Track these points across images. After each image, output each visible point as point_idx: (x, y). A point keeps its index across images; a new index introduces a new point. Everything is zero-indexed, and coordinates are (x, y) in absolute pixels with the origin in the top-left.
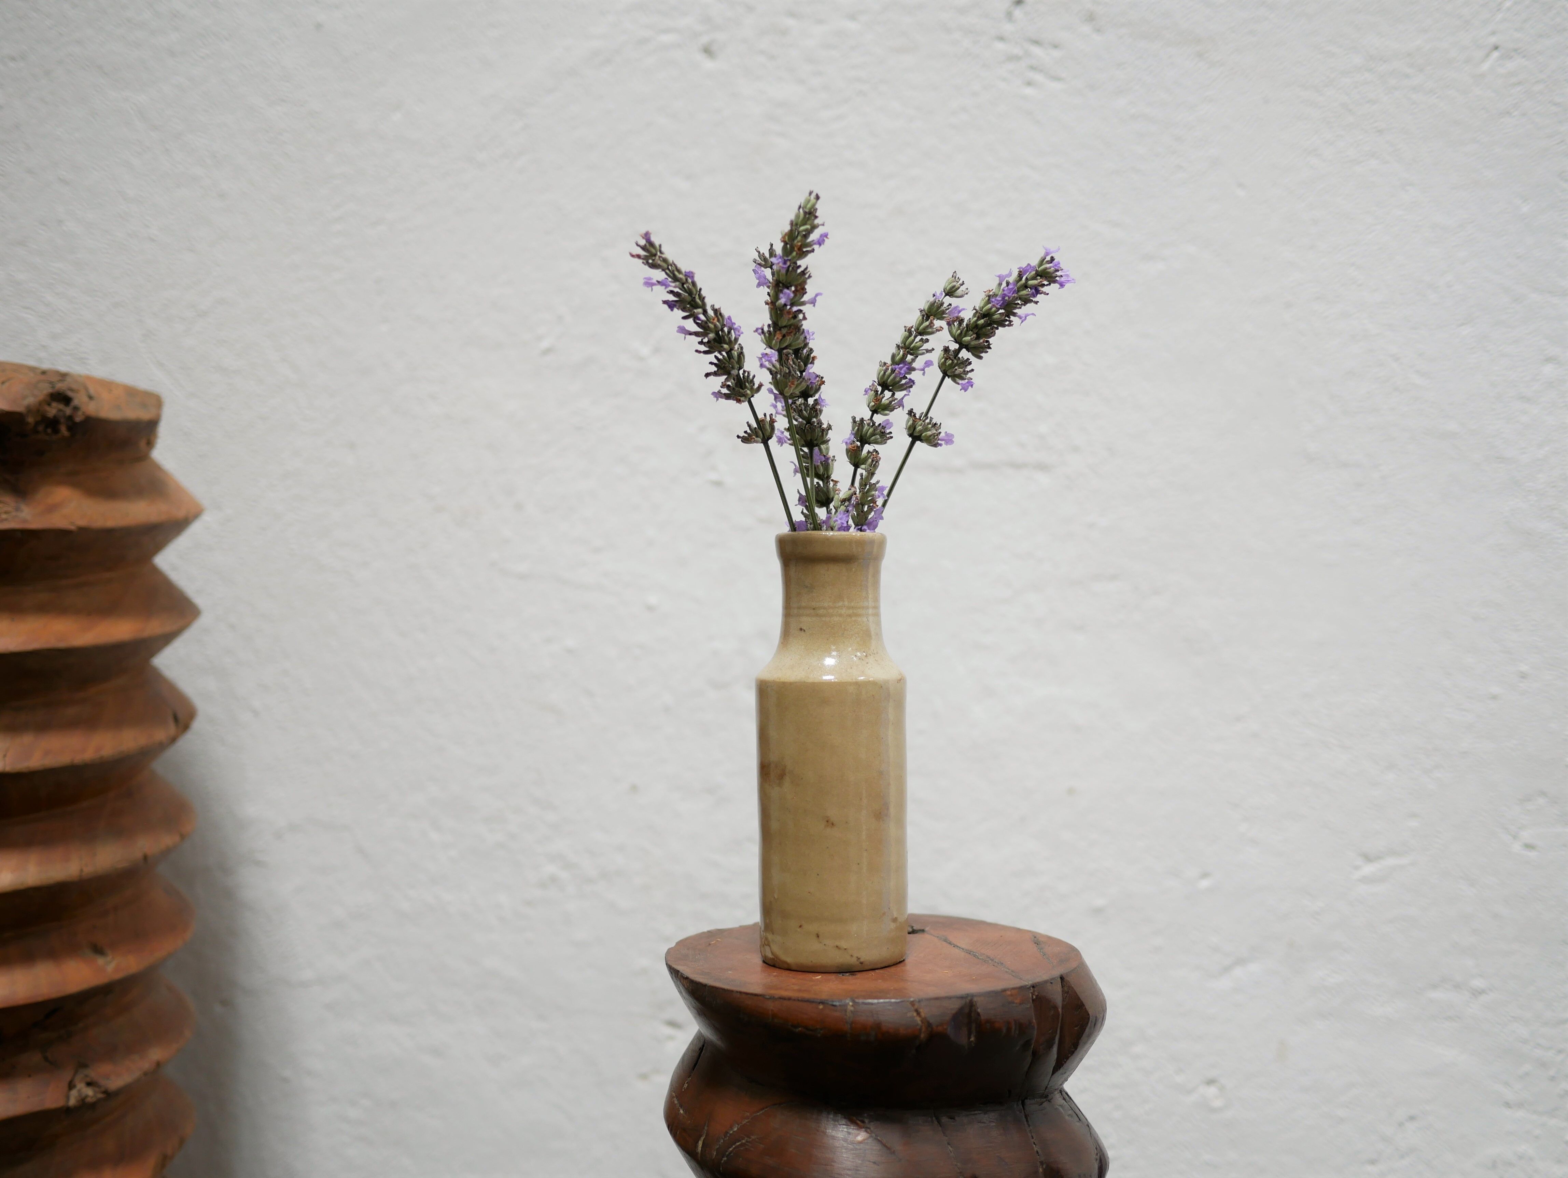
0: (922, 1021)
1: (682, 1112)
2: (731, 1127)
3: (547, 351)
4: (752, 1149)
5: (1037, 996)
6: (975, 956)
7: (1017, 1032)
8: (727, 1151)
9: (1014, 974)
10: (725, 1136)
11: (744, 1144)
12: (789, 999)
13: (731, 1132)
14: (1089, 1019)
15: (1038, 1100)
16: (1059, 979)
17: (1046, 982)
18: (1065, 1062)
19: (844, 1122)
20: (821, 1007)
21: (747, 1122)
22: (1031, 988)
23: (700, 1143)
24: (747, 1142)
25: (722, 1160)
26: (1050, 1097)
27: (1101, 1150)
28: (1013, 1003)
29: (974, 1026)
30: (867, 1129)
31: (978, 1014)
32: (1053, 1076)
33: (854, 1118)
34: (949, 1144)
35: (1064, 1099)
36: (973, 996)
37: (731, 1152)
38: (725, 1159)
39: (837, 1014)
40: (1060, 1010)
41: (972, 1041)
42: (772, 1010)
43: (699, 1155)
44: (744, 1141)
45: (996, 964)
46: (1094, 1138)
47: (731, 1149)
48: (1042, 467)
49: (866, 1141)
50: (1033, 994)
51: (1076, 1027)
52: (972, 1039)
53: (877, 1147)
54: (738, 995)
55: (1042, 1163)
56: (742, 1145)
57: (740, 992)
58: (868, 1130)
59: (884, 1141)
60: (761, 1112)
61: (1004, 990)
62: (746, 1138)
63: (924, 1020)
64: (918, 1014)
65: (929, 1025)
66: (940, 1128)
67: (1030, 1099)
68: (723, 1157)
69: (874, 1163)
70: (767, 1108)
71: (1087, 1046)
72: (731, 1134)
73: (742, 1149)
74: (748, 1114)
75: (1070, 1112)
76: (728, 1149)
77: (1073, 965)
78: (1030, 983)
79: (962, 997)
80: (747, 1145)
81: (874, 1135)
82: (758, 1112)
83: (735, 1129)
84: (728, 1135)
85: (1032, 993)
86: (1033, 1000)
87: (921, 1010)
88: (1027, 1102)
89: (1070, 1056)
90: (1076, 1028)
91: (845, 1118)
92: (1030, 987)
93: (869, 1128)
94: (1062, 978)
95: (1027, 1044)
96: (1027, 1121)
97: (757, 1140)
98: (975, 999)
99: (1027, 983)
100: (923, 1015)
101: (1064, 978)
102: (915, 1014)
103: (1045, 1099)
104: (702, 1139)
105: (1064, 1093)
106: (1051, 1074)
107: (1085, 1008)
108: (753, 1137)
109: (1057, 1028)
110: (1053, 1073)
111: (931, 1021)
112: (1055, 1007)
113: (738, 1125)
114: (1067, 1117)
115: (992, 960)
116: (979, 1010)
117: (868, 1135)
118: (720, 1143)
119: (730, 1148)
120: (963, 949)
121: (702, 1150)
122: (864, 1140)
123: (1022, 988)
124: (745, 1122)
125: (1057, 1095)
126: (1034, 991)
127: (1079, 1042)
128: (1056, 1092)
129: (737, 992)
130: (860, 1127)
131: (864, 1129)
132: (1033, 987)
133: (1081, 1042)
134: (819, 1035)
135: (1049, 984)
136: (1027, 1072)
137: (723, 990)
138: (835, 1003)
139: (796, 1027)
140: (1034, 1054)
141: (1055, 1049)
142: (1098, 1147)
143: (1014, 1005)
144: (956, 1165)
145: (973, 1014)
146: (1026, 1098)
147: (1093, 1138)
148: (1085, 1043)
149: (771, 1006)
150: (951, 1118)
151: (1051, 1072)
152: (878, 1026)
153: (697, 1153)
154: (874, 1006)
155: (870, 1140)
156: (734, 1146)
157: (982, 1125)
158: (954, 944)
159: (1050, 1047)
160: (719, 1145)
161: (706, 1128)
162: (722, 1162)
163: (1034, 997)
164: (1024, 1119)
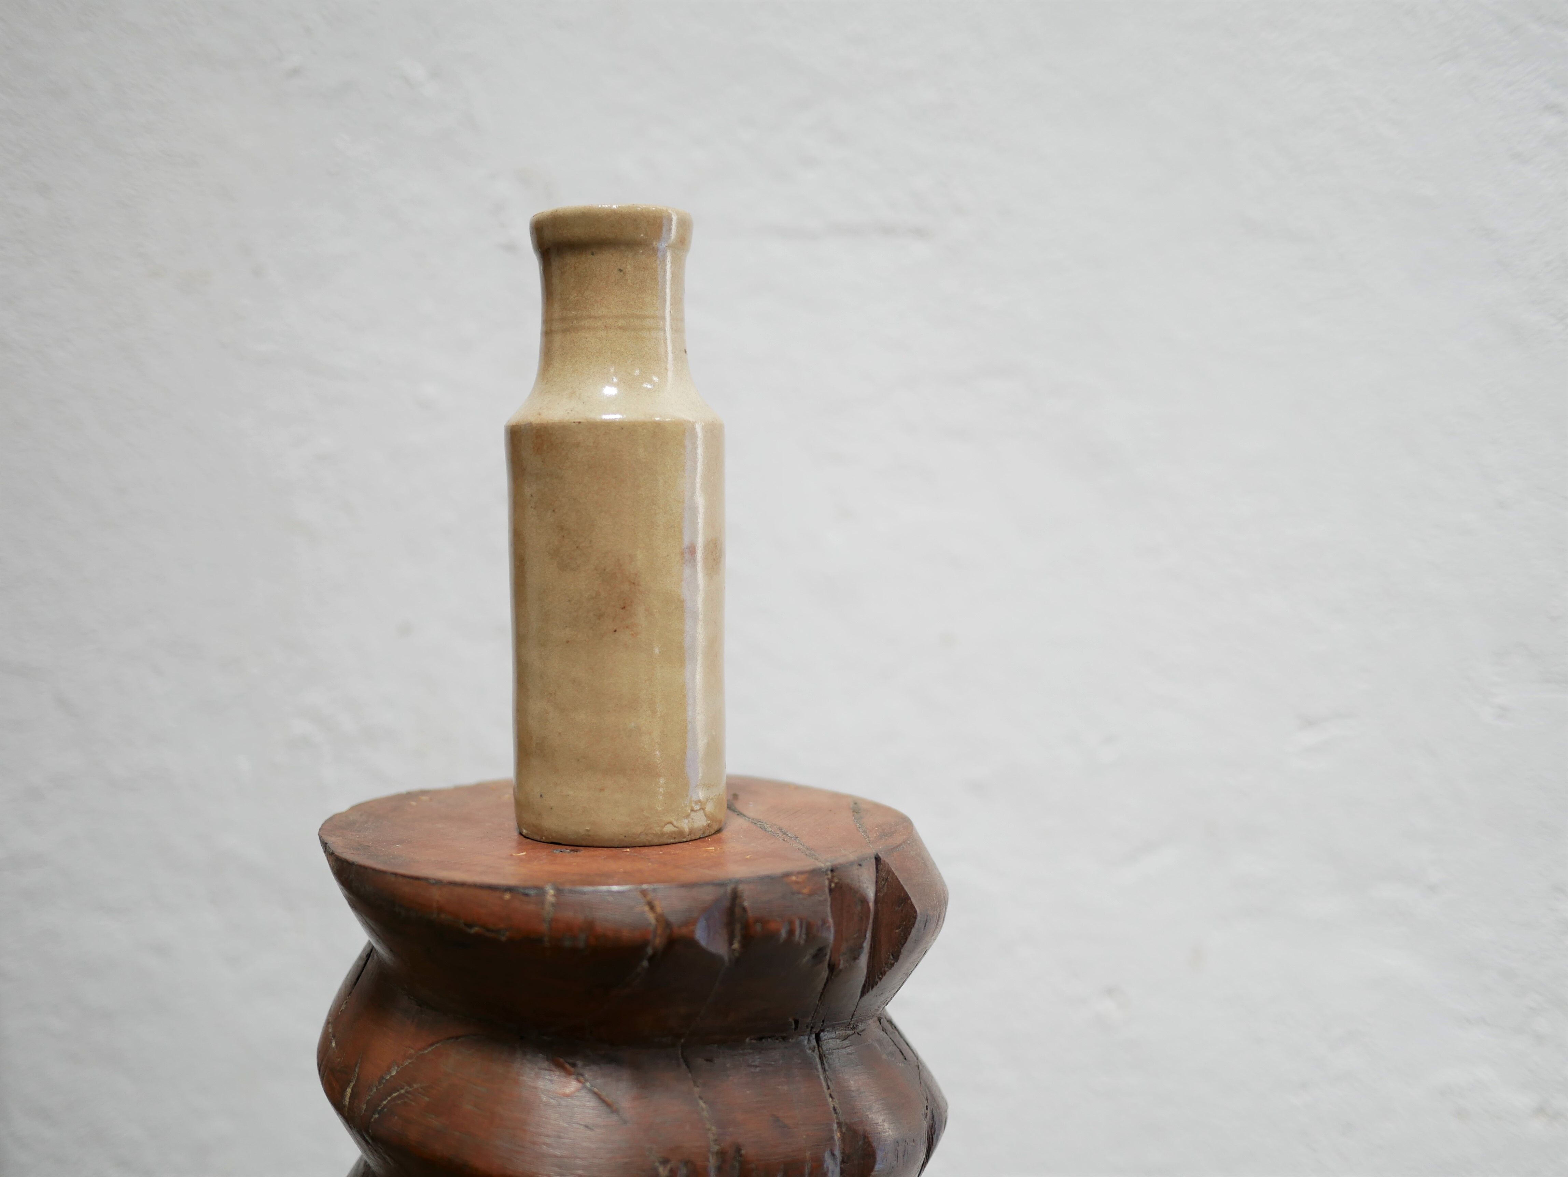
0: (657, 920)
1: (334, 1044)
2: (389, 1070)
3: (296, 72)
4: (413, 1103)
5: (836, 884)
6: (763, 828)
7: (804, 936)
8: (379, 1105)
9: (808, 852)
10: (380, 1083)
11: (403, 1095)
12: (463, 885)
13: (388, 1077)
14: (915, 917)
15: (841, 1033)
16: (874, 861)
17: (851, 864)
18: (881, 979)
19: (545, 1065)
20: (507, 896)
21: (410, 1063)
22: (829, 872)
23: (349, 1091)
24: (407, 1092)
25: (372, 1117)
26: (861, 1027)
27: (934, 1099)
28: (799, 893)
29: (738, 927)
30: (579, 1076)
31: (744, 910)
32: (863, 999)
33: (561, 1060)
34: (701, 1098)
35: (884, 1030)
36: (739, 881)
37: (385, 1106)
38: (377, 1116)
39: (531, 907)
40: (871, 905)
41: (734, 950)
42: (438, 901)
43: (346, 1109)
44: (403, 1091)
45: (787, 839)
46: (926, 1085)
47: (385, 1103)
48: (920, 233)
49: (577, 1094)
50: (831, 881)
51: (897, 929)
52: (736, 946)
53: (591, 1102)
54: (393, 878)
55: (839, 1124)
56: (400, 1097)
57: (396, 875)
58: (581, 1078)
59: (603, 1094)
60: (430, 1049)
61: (787, 875)
62: (406, 1087)
63: (660, 919)
64: (652, 907)
65: (668, 925)
66: (690, 1075)
67: (828, 1031)
68: (374, 1114)
69: (586, 1126)
70: (437, 1042)
71: (914, 956)
72: (387, 1080)
73: (399, 1102)
74: (412, 1051)
75: (892, 1048)
76: (382, 1102)
77: (898, 839)
78: (828, 864)
79: (721, 884)
80: (407, 1097)
81: (588, 1084)
82: (426, 1049)
83: (394, 1073)
84: (384, 1081)
85: (829, 879)
86: (831, 890)
87: (656, 903)
88: (824, 1036)
89: (888, 971)
90: (897, 931)
91: (548, 1060)
92: (827, 871)
93: (582, 1075)
94: (878, 859)
95: (819, 954)
96: (822, 1063)
97: (420, 1090)
98: (741, 887)
99: (823, 865)
100: (659, 910)
101: (880, 859)
102: (647, 908)
103: (852, 1032)
104: (352, 1085)
105: (884, 1021)
106: (859, 997)
107: (911, 902)
108: (415, 1086)
109: (866, 930)
110: (863, 994)
111: (672, 919)
112: (864, 901)
113: (398, 1067)
114: (884, 1056)
115: (784, 833)
116: (746, 904)
117: (579, 1085)
118: (372, 1093)
119: (384, 1100)
120: (749, 818)
121: (350, 1102)
122: (572, 1093)
123: (815, 873)
124: (407, 1064)
125: (872, 1024)
126: (833, 877)
127: (900, 952)
128: (871, 1021)
129: (392, 874)
130: (569, 1073)
131: (573, 1077)
132: (832, 871)
133: (904, 951)
134: (503, 939)
135: (856, 867)
136: (822, 994)
137: (374, 870)
138: (527, 891)
139: (470, 926)
140: (832, 967)
141: (863, 961)
142: (929, 1097)
143: (801, 896)
144: (710, 1129)
145: (737, 910)
146: (823, 1031)
147: (923, 1084)
148: (911, 952)
149: (437, 895)
150: (707, 1060)
151: (859, 994)
152: (590, 926)
153: (344, 1106)
154: (585, 897)
155: (583, 1093)
156: (389, 1098)
157: (753, 1070)
158: (739, 811)
159: (856, 958)
160: (371, 1096)
161: (357, 1070)
162: (372, 1120)
163: (833, 885)
164: (818, 1060)
